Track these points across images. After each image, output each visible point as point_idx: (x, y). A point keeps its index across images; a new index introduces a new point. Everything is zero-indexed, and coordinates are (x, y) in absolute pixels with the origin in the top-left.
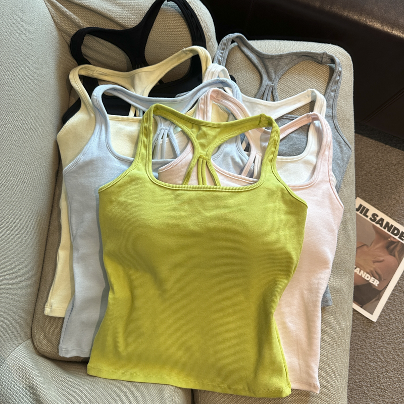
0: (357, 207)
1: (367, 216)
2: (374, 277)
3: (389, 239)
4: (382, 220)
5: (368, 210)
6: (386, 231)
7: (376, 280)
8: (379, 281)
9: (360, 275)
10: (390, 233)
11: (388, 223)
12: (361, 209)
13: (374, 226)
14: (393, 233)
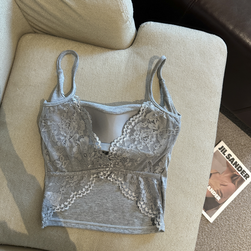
0: (220, 147)
1: (225, 155)
2: (218, 194)
3: (234, 173)
4: (233, 159)
5: (226, 151)
6: (234, 167)
7: (219, 197)
8: (221, 197)
9: (210, 191)
10: (236, 169)
11: (236, 162)
12: (222, 149)
13: (227, 162)
14: (238, 169)
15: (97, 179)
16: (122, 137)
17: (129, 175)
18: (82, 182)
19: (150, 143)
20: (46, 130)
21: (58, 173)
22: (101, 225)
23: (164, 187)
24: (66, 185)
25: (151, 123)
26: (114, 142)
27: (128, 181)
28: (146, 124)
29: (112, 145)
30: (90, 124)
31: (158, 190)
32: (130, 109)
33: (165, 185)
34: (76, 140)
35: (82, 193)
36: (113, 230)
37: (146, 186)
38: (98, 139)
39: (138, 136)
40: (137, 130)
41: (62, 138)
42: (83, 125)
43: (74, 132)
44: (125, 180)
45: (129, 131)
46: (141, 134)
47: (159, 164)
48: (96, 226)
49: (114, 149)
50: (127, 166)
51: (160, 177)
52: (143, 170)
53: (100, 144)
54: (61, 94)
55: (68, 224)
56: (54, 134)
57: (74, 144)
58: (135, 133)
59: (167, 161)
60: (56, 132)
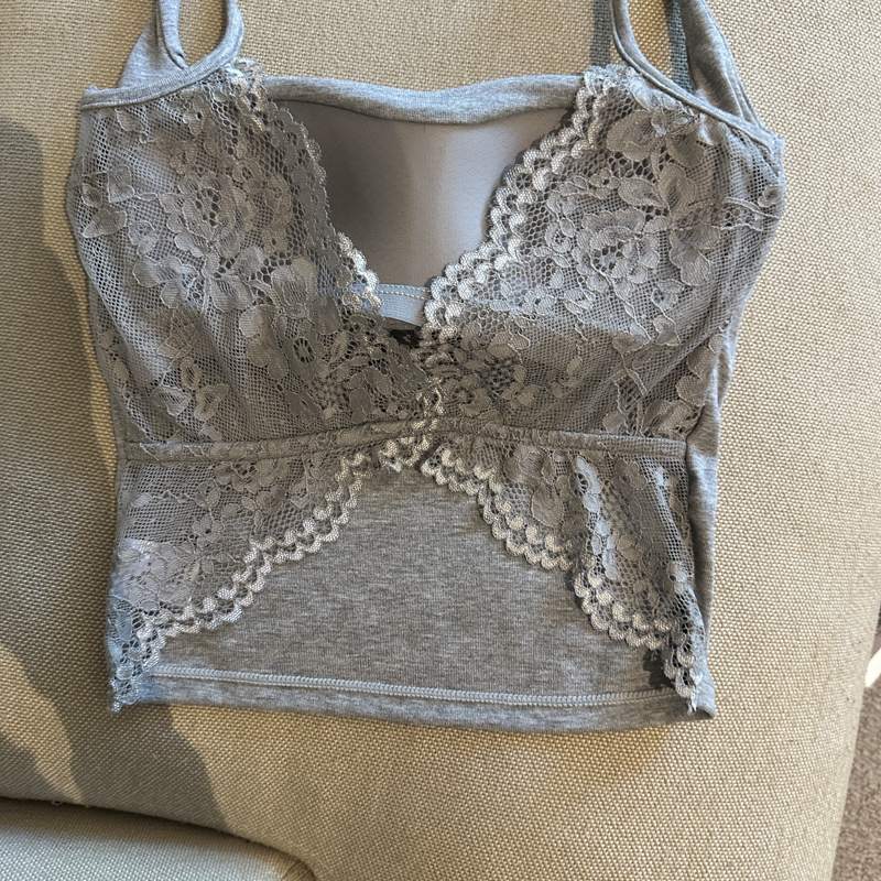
15: (368, 475)
16: (486, 250)
17: (527, 453)
18: (296, 488)
19: (629, 277)
20: (102, 232)
21: (174, 447)
22: (400, 689)
23: (704, 499)
24: (222, 503)
25: (635, 177)
26: (444, 275)
27: (520, 479)
28: (606, 182)
29: (436, 292)
30: (317, 188)
31: (677, 518)
32: (521, 100)
33: (710, 492)
34: (253, 278)
35: (302, 541)
36: (457, 714)
37: (612, 499)
38: (359, 261)
39: (565, 246)
40: (562, 216)
41: (183, 269)
42: (284, 201)
43: (240, 237)
44: (505, 475)
45: (518, 219)
46: (582, 237)
47: (680, 387)
48: (375, 696)
49: (443, 311)
50: (514, 406)
51: (682, 452)
52: (595, 422)
53: (371, 290)
54: (168, 52)
55: (242, 693)
56: (142, 248)
57: (242, 296)
58: (551, 229)
59: (715, 373)
60: (149, 243)
